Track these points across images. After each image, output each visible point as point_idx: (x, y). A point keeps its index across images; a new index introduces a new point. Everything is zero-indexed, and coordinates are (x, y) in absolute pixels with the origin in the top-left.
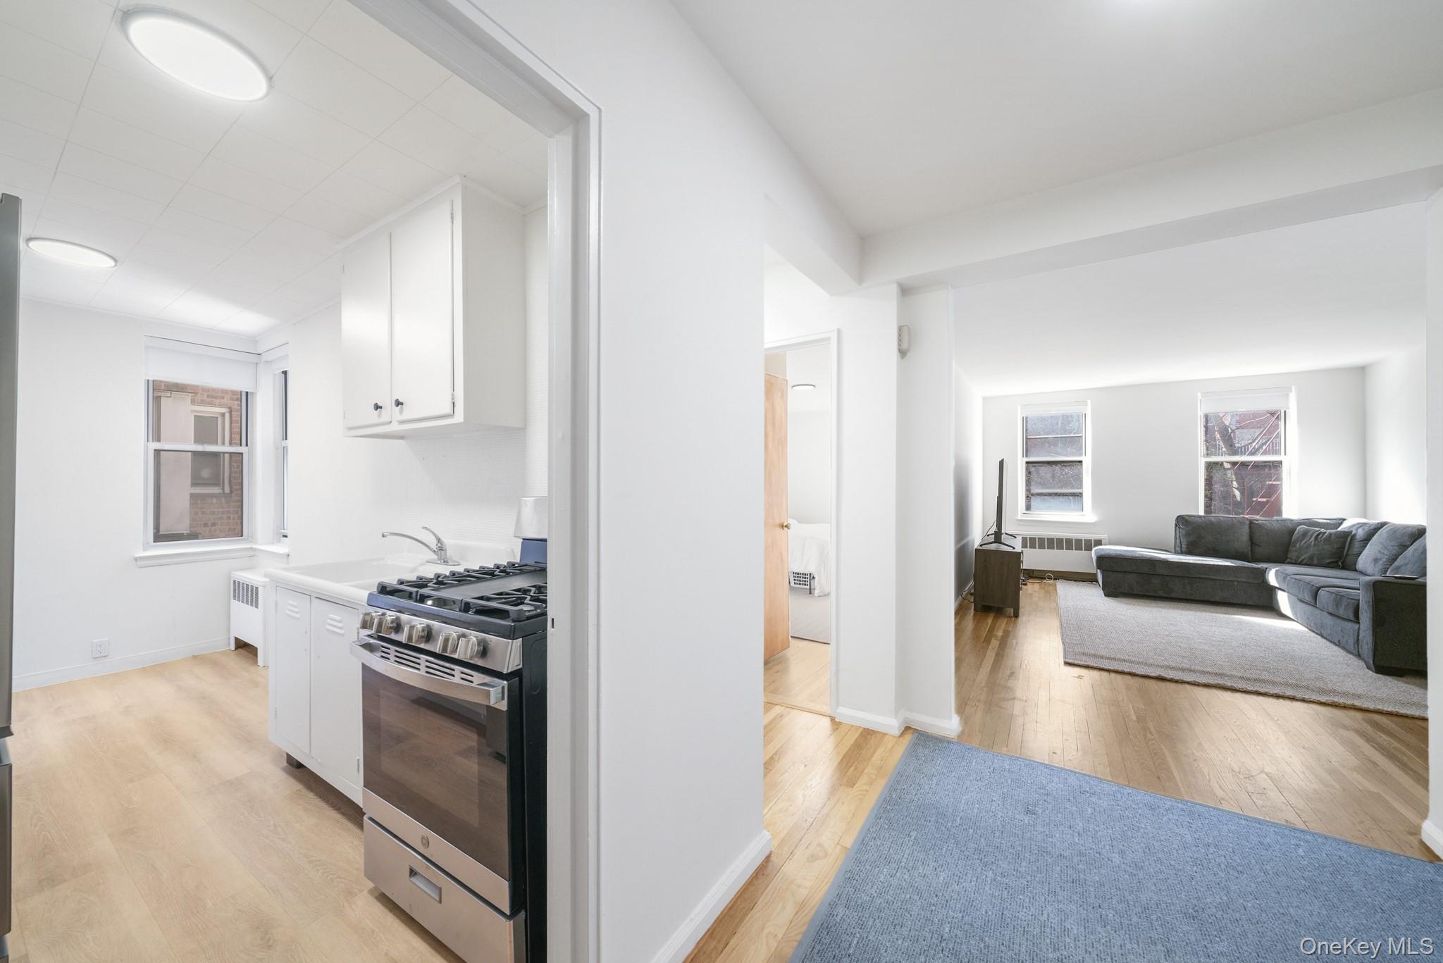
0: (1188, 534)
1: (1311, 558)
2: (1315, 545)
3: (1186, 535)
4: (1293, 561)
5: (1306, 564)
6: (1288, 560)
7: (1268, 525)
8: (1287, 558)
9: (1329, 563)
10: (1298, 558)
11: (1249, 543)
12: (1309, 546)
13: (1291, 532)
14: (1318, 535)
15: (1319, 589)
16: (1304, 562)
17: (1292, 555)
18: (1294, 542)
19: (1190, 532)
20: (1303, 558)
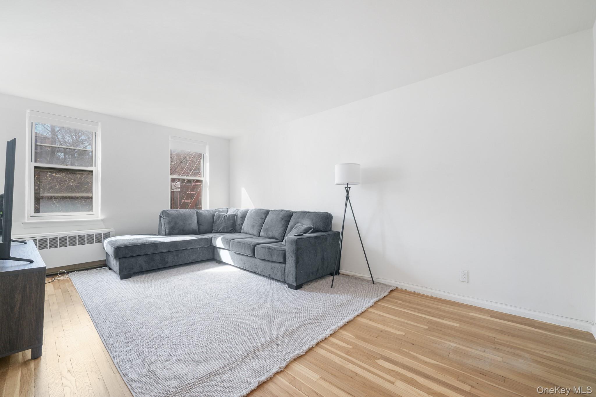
0: (169, 222)
1: (223, 228)
2: (224, 222)
3: (168, 223)
4: (216, 232)
5: (222, 232)
6: (213, 231)
7: (204, 213)
8: (213, 230)
9: (231, 230)
10: (218, 229)
11: (197, 224)
12: (222, 223)
13: (213, 216)
14: (225, 216)
15: (254, 247)
16: (221, 231)
17: (215, 228)
18: (215, 221)
19: (171, 221)
20: (220, 229)
